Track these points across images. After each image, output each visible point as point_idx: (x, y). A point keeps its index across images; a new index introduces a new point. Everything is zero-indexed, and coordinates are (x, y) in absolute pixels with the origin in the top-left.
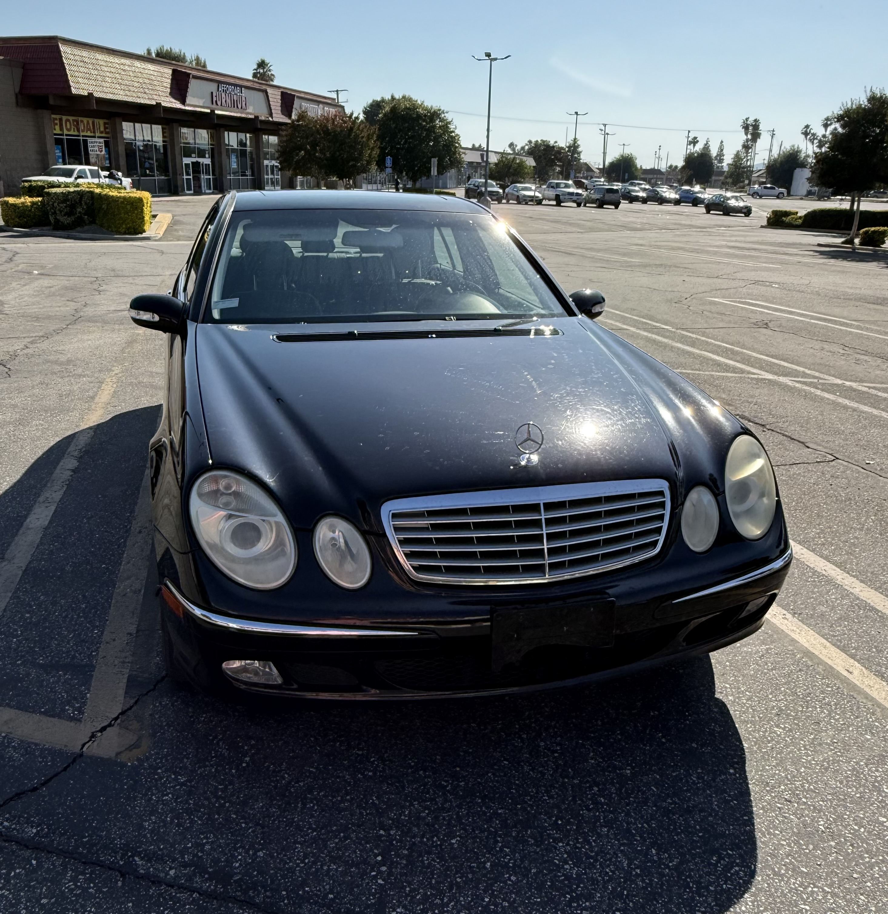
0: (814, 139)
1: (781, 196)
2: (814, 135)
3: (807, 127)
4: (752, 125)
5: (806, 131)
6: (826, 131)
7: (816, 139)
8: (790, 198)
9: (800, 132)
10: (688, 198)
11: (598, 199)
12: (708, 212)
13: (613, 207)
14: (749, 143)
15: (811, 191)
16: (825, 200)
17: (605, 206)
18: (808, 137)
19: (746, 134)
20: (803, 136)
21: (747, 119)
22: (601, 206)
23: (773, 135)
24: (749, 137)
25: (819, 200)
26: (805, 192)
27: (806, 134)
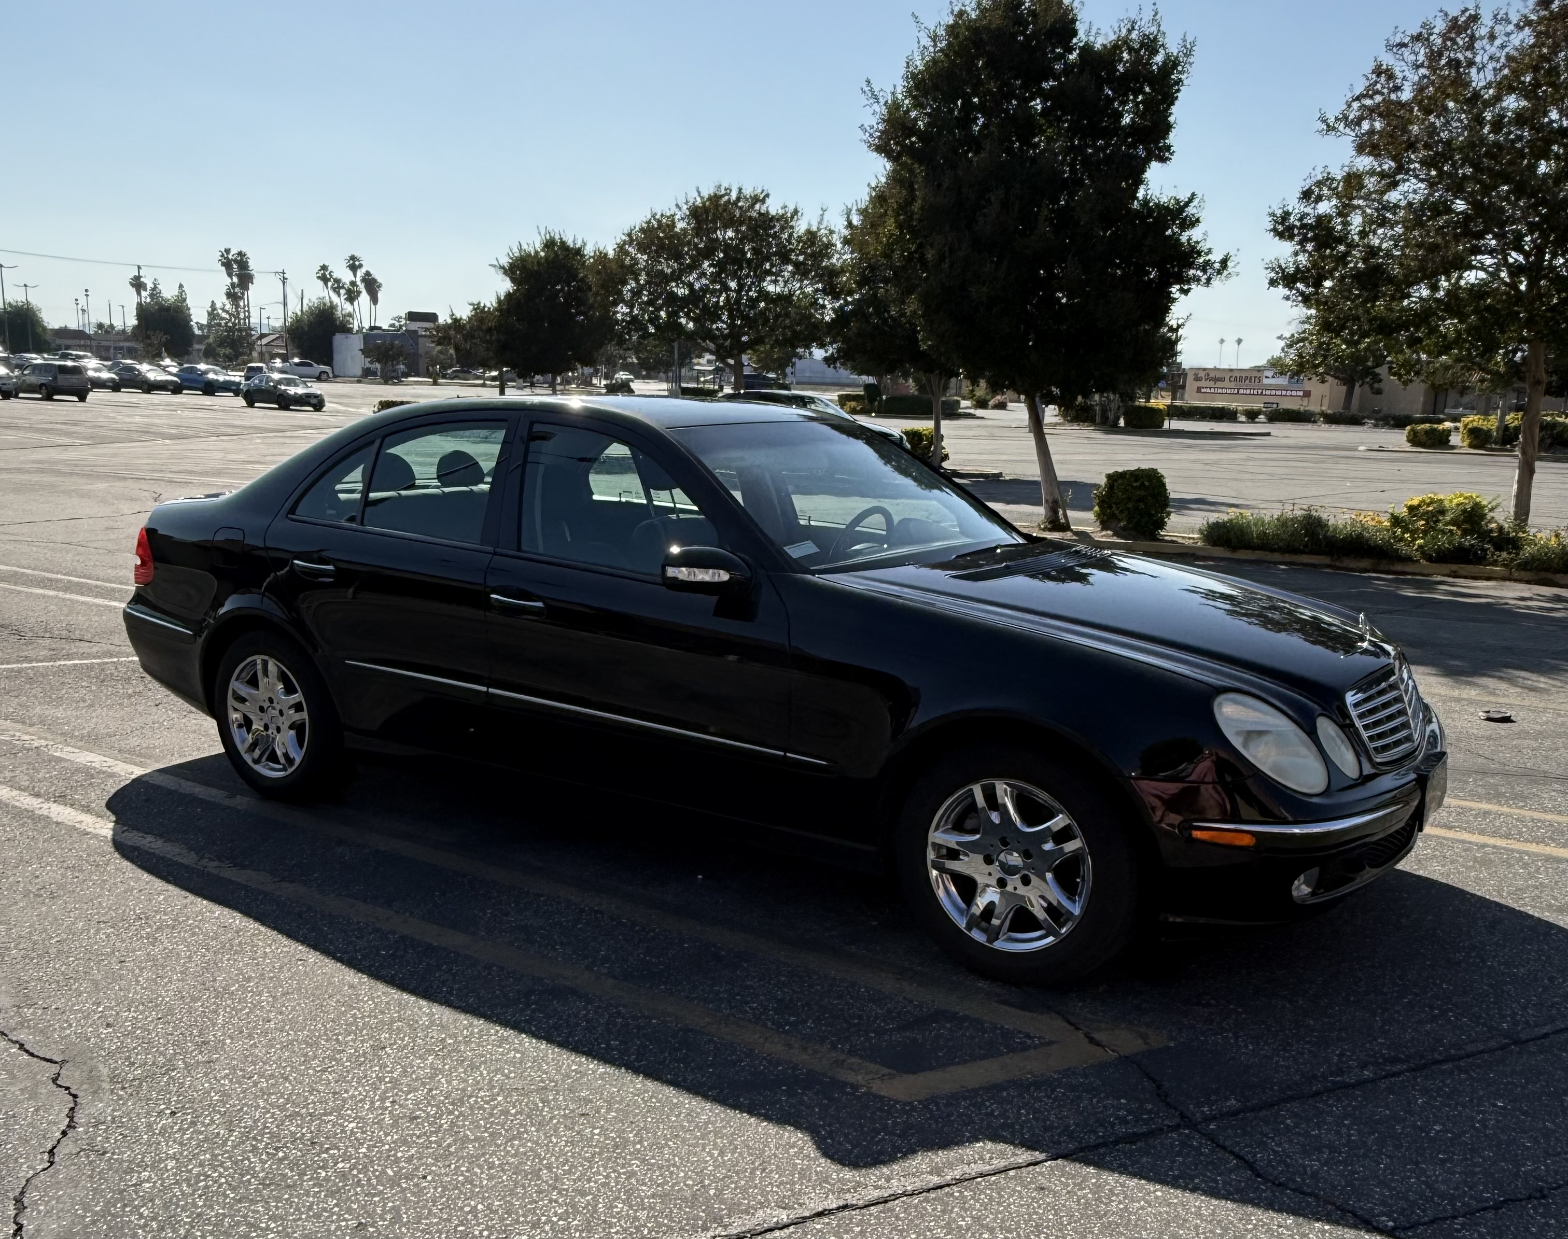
0: (339, 288)
1: (324, 377)
2: (337, 281)
3: (324, 268)
4: (236, 261)
5: (324, 275)
6: (355, 276)
7: (343, 287)
8: (338, 380)
9: (315, 276)
10: (196, 381)
11: (42, 385)
12: (251, 404)
13: (76, 399)
14: (237, 290)
15: (368, 369)
16: (394, 384)
17: (55, 397)
18: (330, 284)
19: (230, 275)
20: (321, 283)
21: (228, 251)
22: (49, 398)
23: (284, 281)
24: (235, 280)
25: (386, 383)
26: (359, 372)
27: (324, 279)
